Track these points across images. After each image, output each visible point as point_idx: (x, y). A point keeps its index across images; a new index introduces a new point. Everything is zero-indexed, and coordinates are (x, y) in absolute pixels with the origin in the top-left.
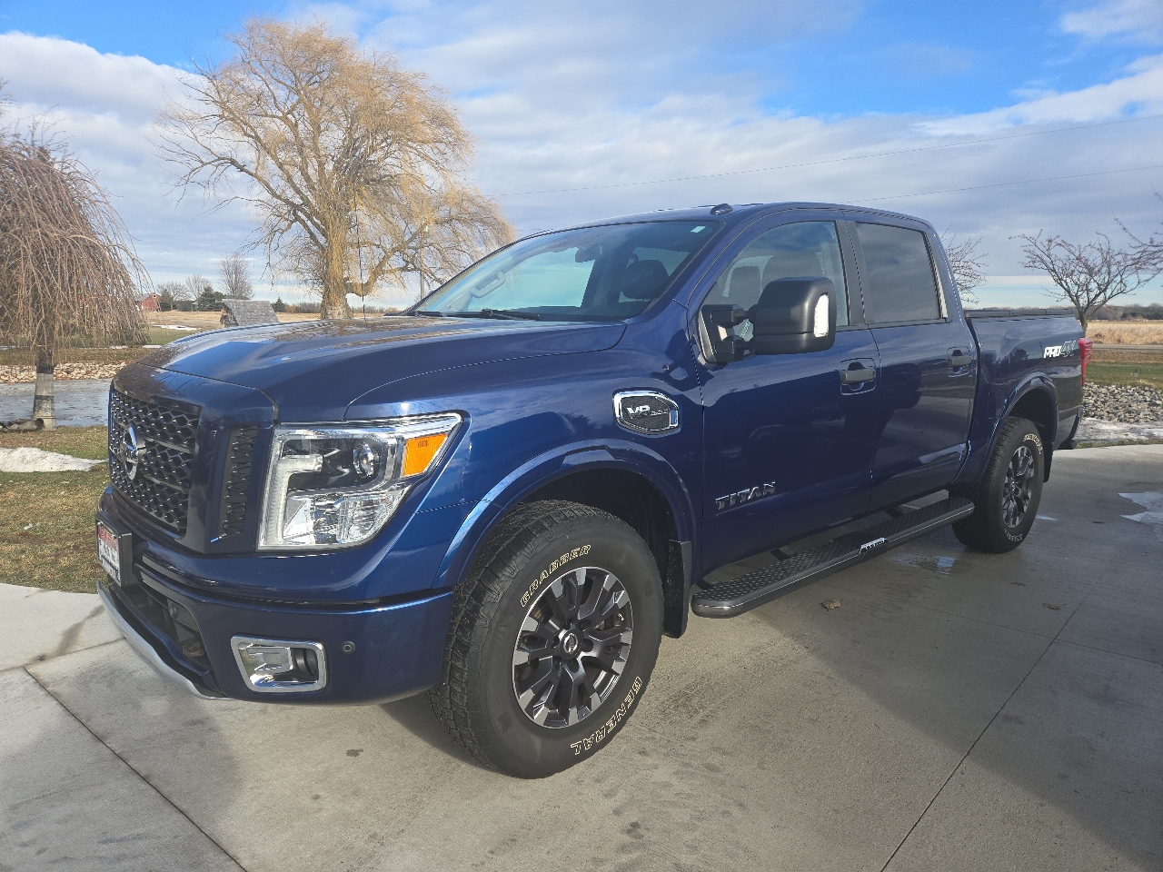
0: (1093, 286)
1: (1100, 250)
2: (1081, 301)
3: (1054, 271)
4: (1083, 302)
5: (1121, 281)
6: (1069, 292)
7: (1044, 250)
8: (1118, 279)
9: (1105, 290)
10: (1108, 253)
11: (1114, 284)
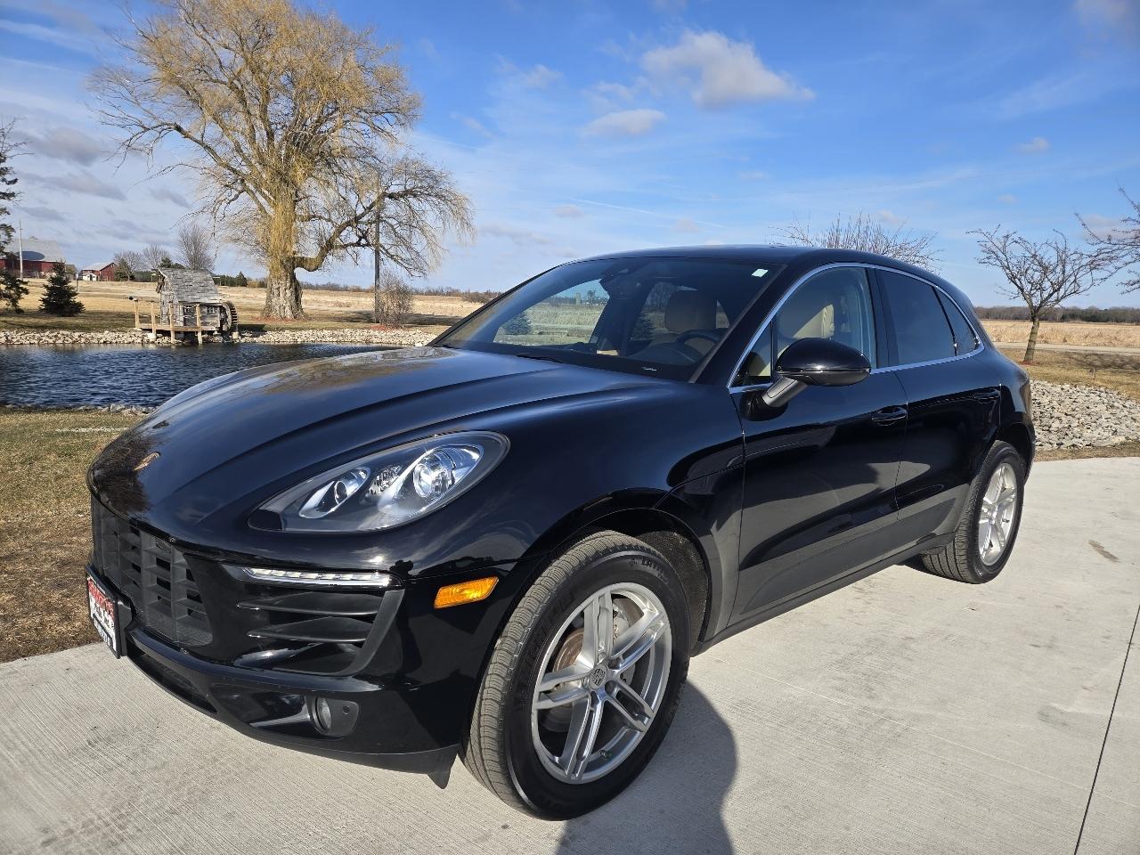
0: (1047, 284)
1: (1057, 249)
2: (1034, 300)
3: (1008, 268)
4: (1036, 302)
5: (1075, 281)
6: (1022, 290)
7: (1000, 246)
8: (1072, 279)
9: (1059, 289)
10: (1064, 252)
11: (1068, 284)
